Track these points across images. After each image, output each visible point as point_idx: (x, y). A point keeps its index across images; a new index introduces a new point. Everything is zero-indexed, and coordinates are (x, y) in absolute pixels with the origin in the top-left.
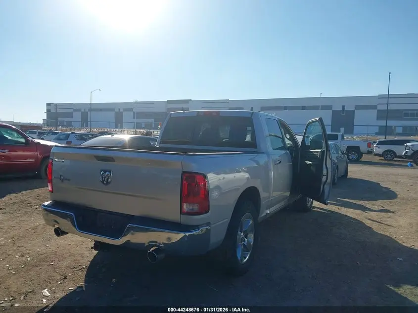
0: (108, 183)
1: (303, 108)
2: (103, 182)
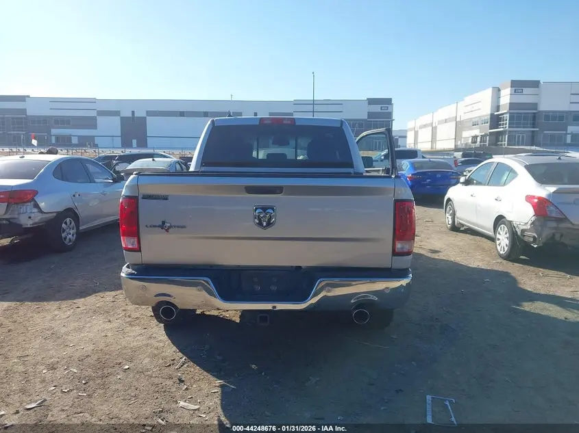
0: (269, 224)
1: (182, 114)
2: (260, 224)
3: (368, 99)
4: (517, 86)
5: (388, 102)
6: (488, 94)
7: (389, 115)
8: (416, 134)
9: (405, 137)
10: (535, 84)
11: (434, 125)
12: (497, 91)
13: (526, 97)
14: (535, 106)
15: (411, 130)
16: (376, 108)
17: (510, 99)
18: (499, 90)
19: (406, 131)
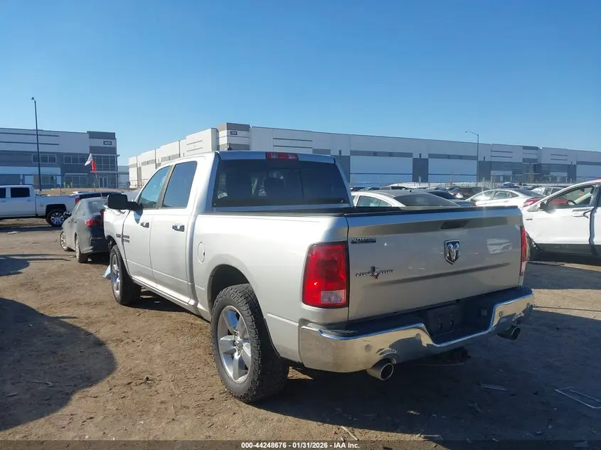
0: (456, 258)
3: (88, 132)
4: (233, 128)
5: (111, 136)
6: (208, 134)
7: (114, 150)
8: (139, 170)
9: (128, 174)
10: (246, 128)
11: (157, 162)
12: (216, 132)
13: (240, 140)
14: (247, 147)
15: (133, 166)
16: (99, 143)
17: (228, 141)
18: (218, 131)
19: (128, 167)
